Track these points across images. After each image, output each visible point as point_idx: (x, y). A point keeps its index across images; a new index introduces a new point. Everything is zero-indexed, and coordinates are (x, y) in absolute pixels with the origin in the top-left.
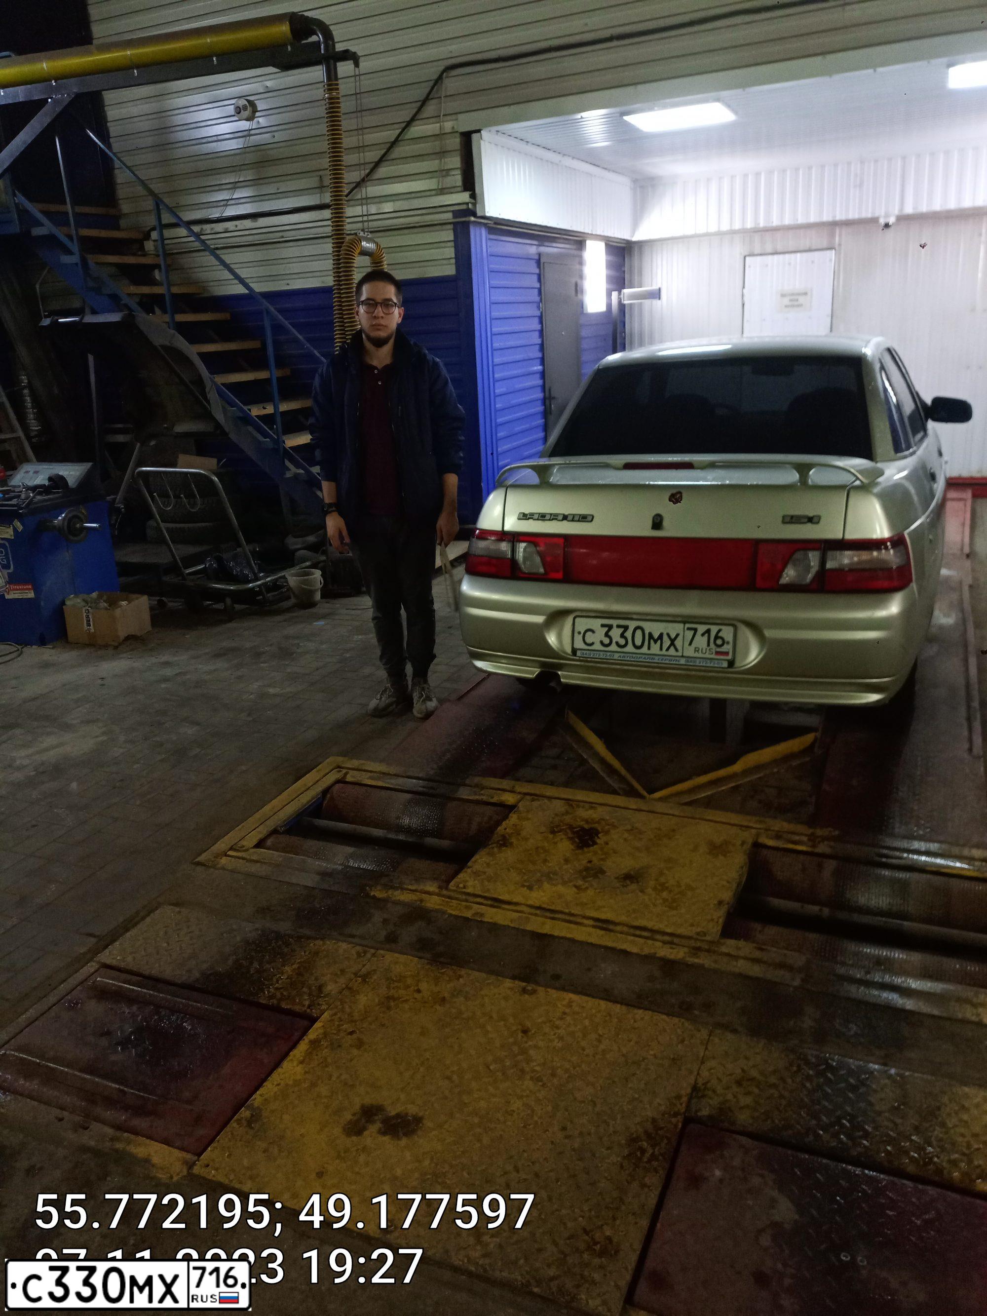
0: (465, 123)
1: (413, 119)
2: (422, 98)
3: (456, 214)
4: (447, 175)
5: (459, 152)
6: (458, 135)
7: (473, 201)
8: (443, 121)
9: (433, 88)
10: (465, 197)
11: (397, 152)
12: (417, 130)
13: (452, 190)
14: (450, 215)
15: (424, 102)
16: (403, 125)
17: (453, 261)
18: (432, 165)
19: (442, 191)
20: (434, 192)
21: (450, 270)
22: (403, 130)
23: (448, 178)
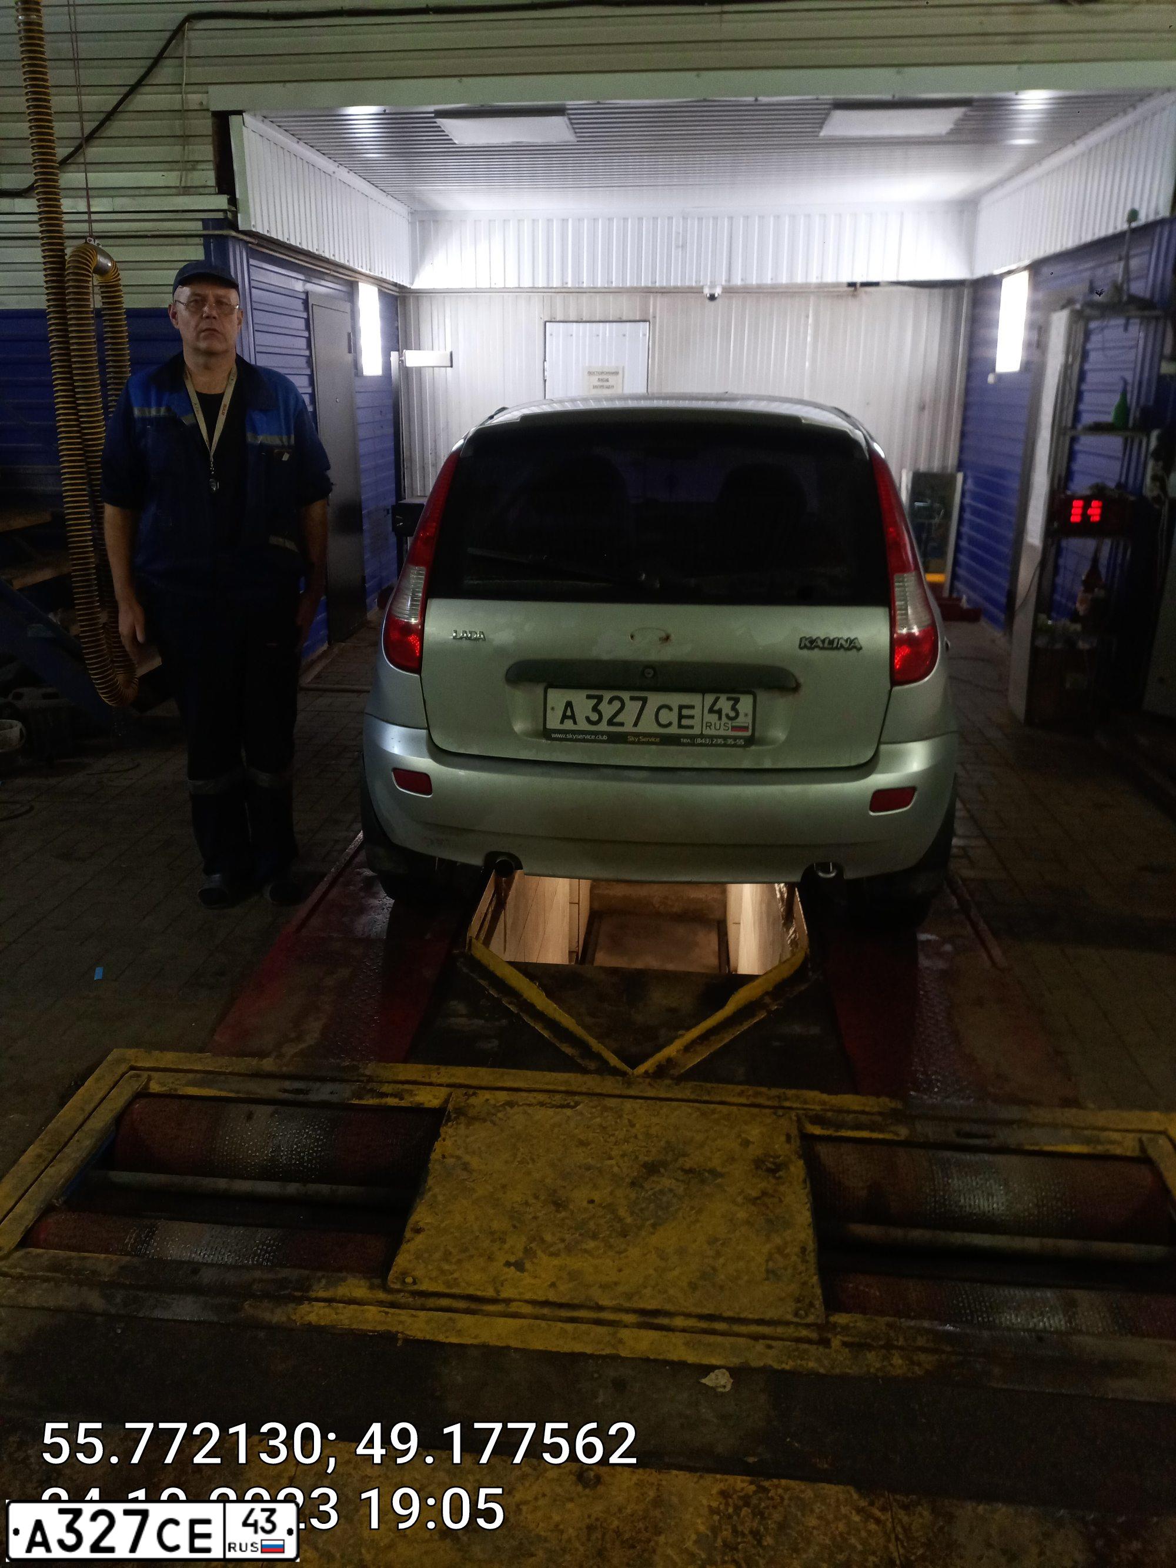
0: (220, 99)
2: (154, 55)
3: (208, 224)
4: (194, 169)
5: (210, 139)
6: (209, 114)
7: (233, 209)
8: (185, 93)
9: (170, 41)
10: (221, 202)
11: (116, 127)
12: (144, 100)
13: (201, 190)
14: (199, 225)
18: (174, 152)
19: (186, 190)
23: (195, 173)
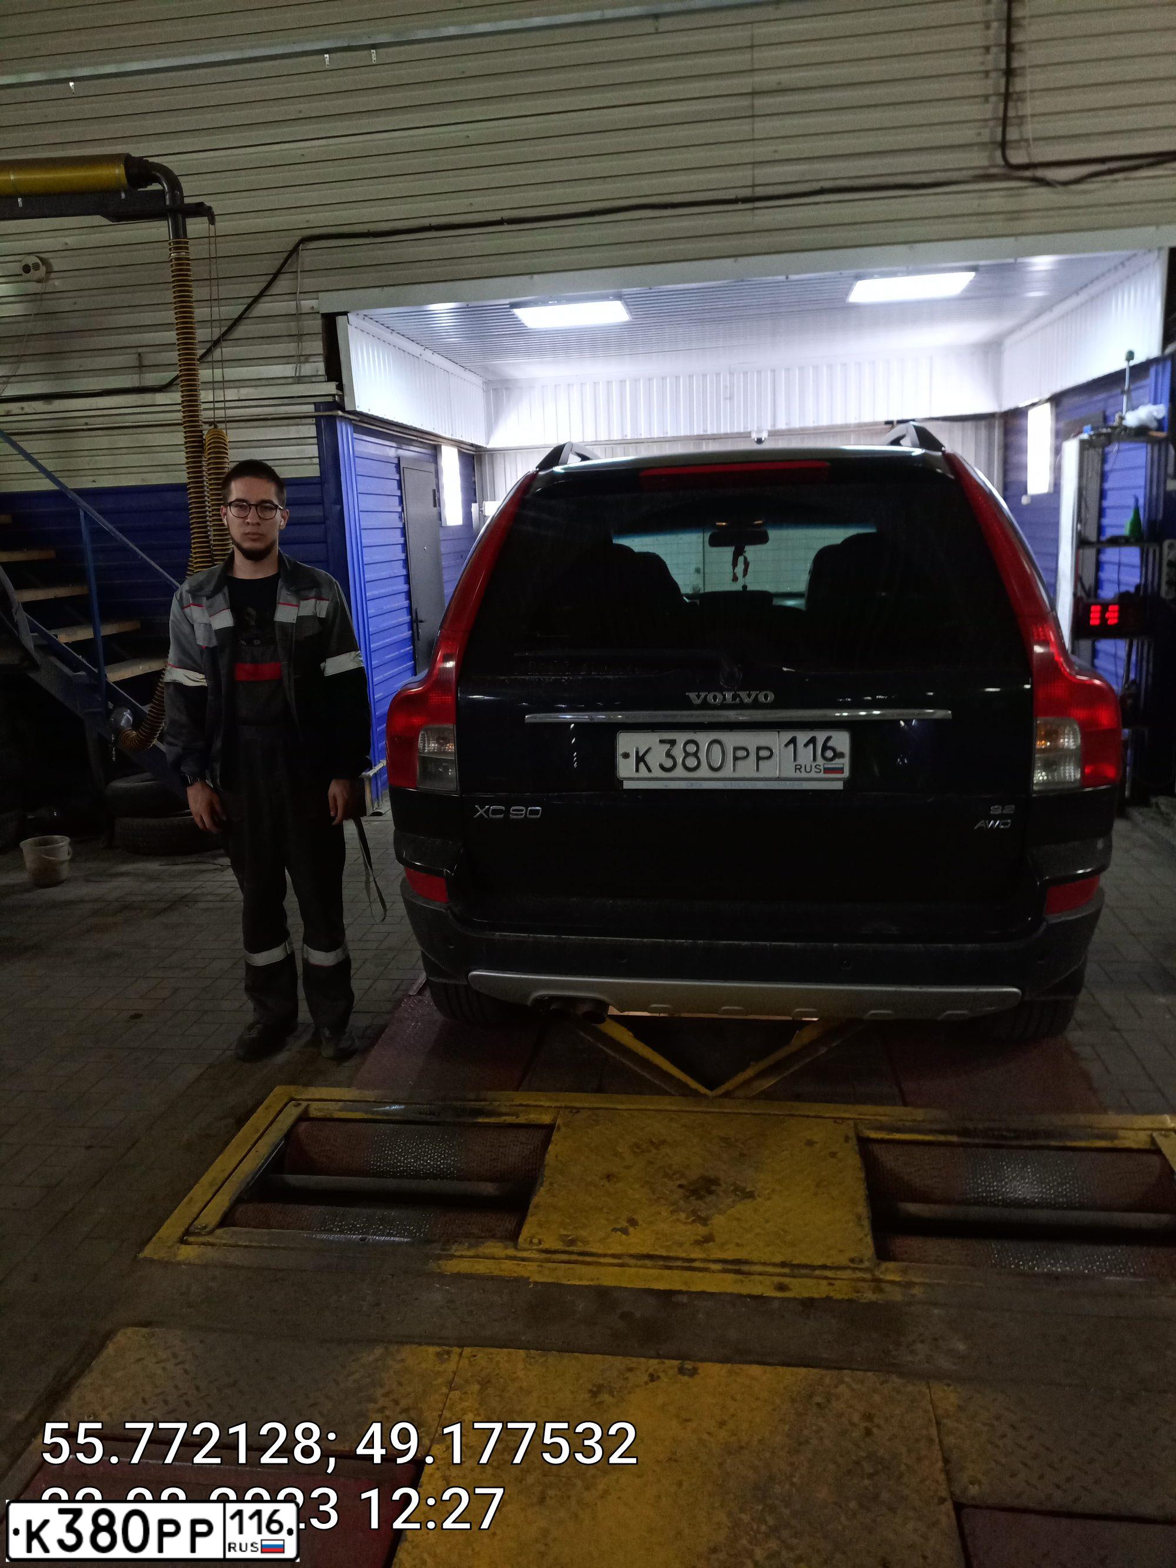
0: (328, 303)
1: (262, 294)
2: (274, 271)
3: (318, 406)
4: (306, 361)
5: (320, 336)
6: (319, 316)
7: (340, 393)
8: (299, 300)
9: (286, 260)
10: (331, 388)
11: (241, 331)
12: (264, 307)
13: (314, 379)
14: (311, 408)
15: (275, 276)
16: (250, 300)
17: (317, 461)
18: (289, 348)
19: (299, 380)
20: (290, 380)
21: (313, 471)
22: (249, 306)
23: (307, 364)
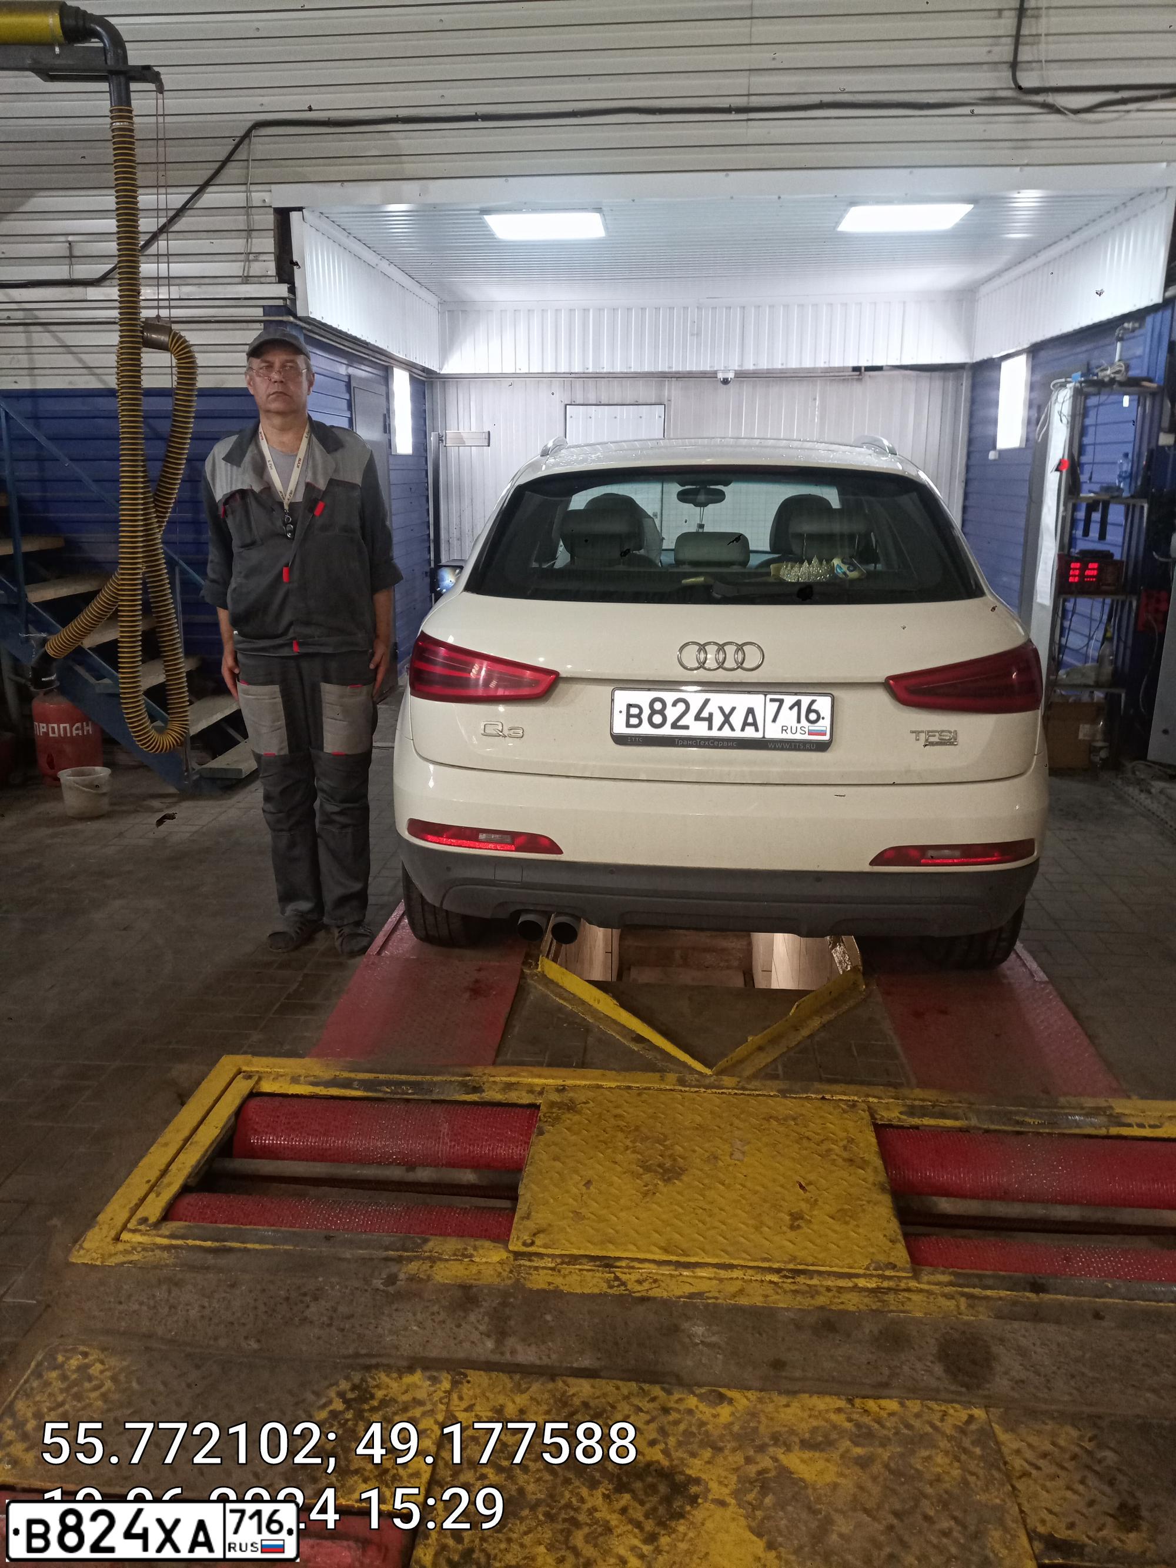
0: (282, 196)
1: (208, 183)
2: (222, 158)
3: (268, 310)
4: (257, 260)
5: (271, 233)
6: (272, 211)
7: (292, 296)
8: (250, 192)
9: (237, 147)
10: (282, 290)
11: (184, 223)
13: (263, 280)
14: (260, 312)
15: (224, 164)
16: (195, 189)
19: (246, 279)
20: (236, 280)
22: (195, 195)
23: (257, 263)
